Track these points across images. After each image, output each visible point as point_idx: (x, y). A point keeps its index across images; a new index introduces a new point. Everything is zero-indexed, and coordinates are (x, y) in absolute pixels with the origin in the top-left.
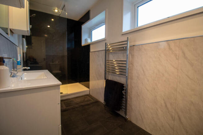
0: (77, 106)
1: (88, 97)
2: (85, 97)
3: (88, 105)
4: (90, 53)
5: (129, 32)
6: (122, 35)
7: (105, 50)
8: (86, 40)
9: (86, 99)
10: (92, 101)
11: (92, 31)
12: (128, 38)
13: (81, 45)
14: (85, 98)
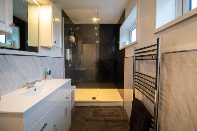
0: (102, 118)
1: (119, 109)
2: (117, 109)
3: (114, 121)
4: (125, 58)
5: (164, 28)
6: (156, 33)
7: (134, 57)
8: (124, 43)
9: (115, 113)
10: (122, 117)
11: (131, 32)
12: (158, 40)
13: (119, 49)
14: (115, 110)
